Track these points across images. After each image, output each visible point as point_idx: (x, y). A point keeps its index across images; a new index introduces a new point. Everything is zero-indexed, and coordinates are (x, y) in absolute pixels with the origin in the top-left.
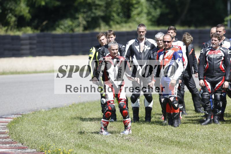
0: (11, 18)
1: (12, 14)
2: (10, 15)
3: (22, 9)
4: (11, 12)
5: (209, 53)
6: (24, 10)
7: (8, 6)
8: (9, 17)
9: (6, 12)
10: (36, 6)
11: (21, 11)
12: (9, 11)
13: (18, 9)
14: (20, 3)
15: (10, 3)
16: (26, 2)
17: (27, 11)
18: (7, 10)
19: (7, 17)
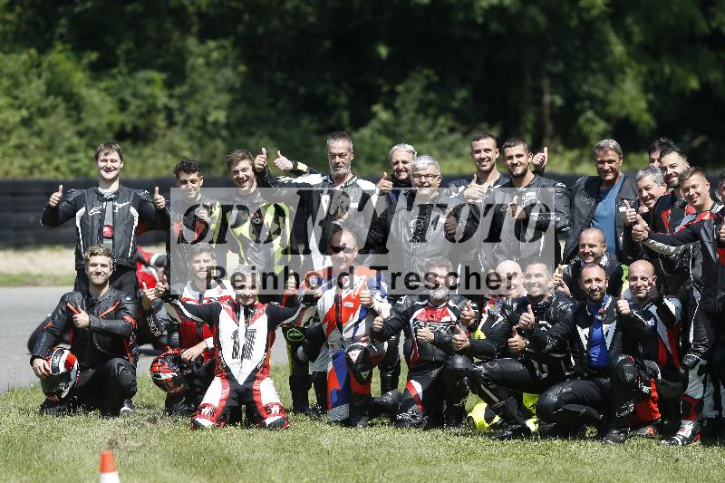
0: (593, 123)
1: (598, 113)
2: (590, 114)
3: (626, 98)
4: (591, 107)
5: (422, 314)
6: (633, 100)
7: (586, 88)
8: (589, 121)
9: (578, 106)
10: (672, 90)
11: (622, 105)
12: (587, 104)
13: (615, 97)
14: (623, 81)
15: (591, 80)
16: (640, 79)
17: (643, 105)
18: (581, 99)
19: (582, 120)
